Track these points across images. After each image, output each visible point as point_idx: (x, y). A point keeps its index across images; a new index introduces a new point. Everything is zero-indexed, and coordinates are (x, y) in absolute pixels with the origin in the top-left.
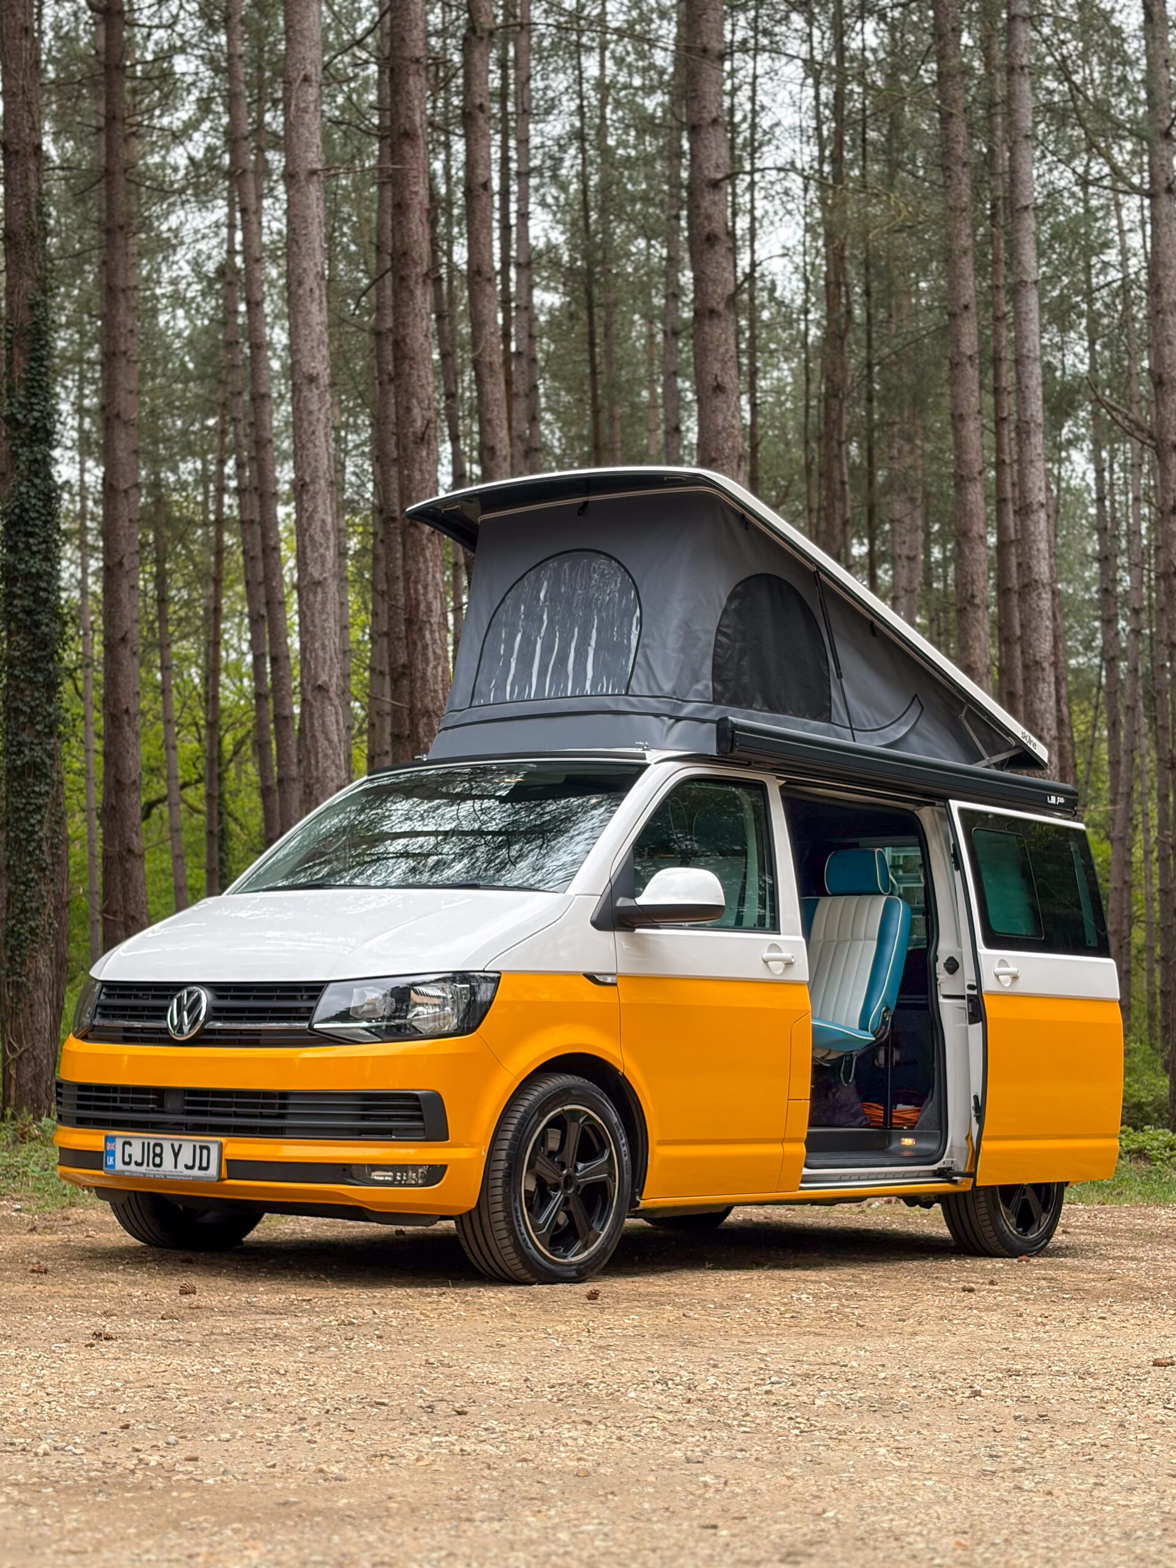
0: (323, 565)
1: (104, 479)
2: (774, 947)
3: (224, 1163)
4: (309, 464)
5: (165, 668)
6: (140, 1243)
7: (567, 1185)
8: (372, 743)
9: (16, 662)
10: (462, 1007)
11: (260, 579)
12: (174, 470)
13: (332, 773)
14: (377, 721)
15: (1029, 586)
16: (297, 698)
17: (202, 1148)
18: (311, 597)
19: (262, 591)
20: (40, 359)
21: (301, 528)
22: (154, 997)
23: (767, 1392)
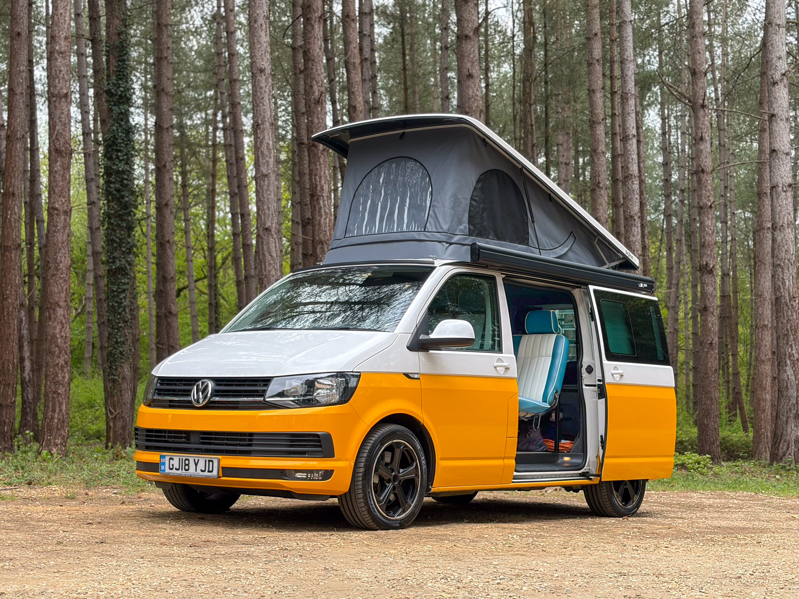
0: (268, 166)
1: (156, 123)
2: (500, 360)
3: (220, 469)
4: (261, 114)
5: (187, 220)
6: (177, 510)
7: (394, 481)
8: (292, 258)
9: (111, 216)
10: (341, 390)
11: (235, 175)
12: (191, 118)
13: (273, 272)
14: (295, 247)
15: (627, 177)
16: (254, 236)
17: (209, 461)
18: (262, 183)
19: (236, 180)
20: (124, 61)
21: (257, 148)
22: (185, 385)
23: (498, 584)
